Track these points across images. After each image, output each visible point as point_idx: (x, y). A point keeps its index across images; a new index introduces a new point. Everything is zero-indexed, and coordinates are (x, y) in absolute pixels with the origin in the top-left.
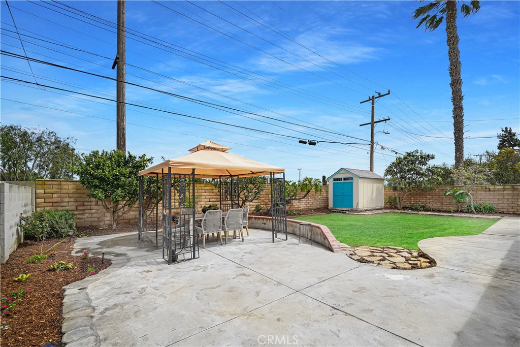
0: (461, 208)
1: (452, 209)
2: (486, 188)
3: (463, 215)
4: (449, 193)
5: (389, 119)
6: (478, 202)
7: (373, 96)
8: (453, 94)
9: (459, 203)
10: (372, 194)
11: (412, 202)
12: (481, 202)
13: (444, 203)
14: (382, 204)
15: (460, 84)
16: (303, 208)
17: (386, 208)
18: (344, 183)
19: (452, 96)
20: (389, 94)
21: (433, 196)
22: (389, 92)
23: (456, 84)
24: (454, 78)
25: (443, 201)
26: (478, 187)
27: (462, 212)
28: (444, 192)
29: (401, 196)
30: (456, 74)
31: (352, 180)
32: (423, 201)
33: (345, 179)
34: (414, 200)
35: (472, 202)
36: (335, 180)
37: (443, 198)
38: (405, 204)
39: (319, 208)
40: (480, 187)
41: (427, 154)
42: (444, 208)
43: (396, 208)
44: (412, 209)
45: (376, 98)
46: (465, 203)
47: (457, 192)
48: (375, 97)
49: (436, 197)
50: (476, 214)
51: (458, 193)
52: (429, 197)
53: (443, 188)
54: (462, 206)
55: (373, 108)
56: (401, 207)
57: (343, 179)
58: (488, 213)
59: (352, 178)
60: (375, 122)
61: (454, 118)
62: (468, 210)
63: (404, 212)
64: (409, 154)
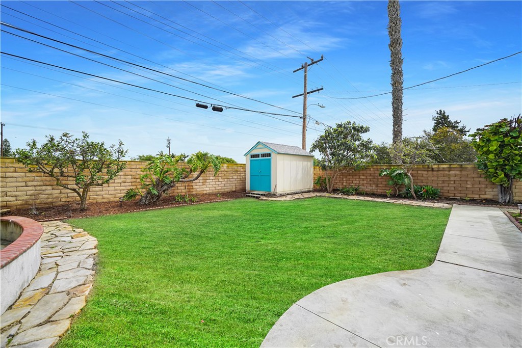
0: (399, 191)
1: (388, 192)
2: (428, 168)
3: (401, 201)
4: (385, 173)
5: (322, 89)
6: (419, 184)
7: (306, 63)
8: (391, 56)
9: (397, 185)
10: (297, 174)
11: (344, 184)
12: (422, 184)
13: (379, 185)
14: (310, 186)
15: (399, 44)
16: (211, 191)
17: (315, 191)
18: (261, 160)
19: (390, 59)
20: (322, 60)
21: (367, 176)
22: (322, 57)
23: (395, 43)
24: (394, 37)
25: (378, 183)
26: (419, 167)
27: (400, 197)
28: (380, 172)
29: (331, 177)
30: (396, 32)
31: (270, 156)
32: (356, 182)
33: (263, 155)
34: (346, 181)
35: (412, 185)
36: (253, 156)
37: (378, 179)
38: (337, 186)
39: (235, 191)
40: (421, 166)
41: (361, 125)
42: (381, 191)
43: (326, 190)
44: (344, 193)
45: (308, 66)
46: (403, 185)
47: (394, 171)
48: (308, 64)
49: (370, 177)
50: (417, 200)
51: (395, 174)
52: (363, 177)
53: (379, 167)
54: (400, 189)
55: (305, 76)
56: (331, 189)
57: (260, 155)
58: (431, 199)
59: (270, 154)
60: (308, 93)
61: (393, 85)
62: (407, 194)
63: (333, 196)
64: (340, 126)
